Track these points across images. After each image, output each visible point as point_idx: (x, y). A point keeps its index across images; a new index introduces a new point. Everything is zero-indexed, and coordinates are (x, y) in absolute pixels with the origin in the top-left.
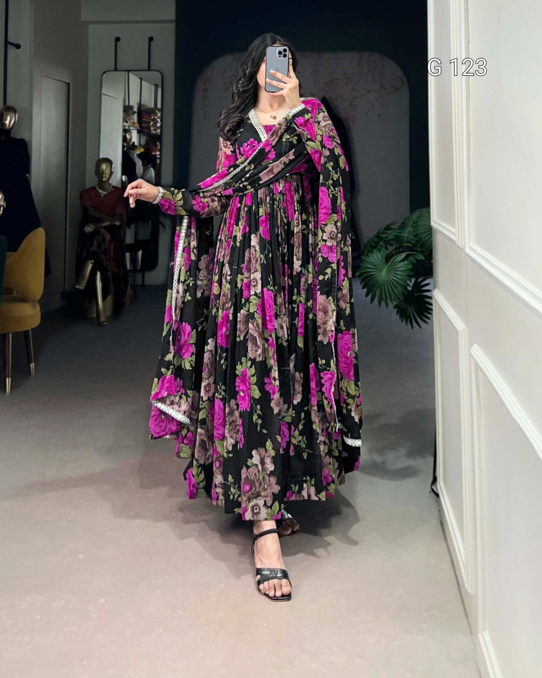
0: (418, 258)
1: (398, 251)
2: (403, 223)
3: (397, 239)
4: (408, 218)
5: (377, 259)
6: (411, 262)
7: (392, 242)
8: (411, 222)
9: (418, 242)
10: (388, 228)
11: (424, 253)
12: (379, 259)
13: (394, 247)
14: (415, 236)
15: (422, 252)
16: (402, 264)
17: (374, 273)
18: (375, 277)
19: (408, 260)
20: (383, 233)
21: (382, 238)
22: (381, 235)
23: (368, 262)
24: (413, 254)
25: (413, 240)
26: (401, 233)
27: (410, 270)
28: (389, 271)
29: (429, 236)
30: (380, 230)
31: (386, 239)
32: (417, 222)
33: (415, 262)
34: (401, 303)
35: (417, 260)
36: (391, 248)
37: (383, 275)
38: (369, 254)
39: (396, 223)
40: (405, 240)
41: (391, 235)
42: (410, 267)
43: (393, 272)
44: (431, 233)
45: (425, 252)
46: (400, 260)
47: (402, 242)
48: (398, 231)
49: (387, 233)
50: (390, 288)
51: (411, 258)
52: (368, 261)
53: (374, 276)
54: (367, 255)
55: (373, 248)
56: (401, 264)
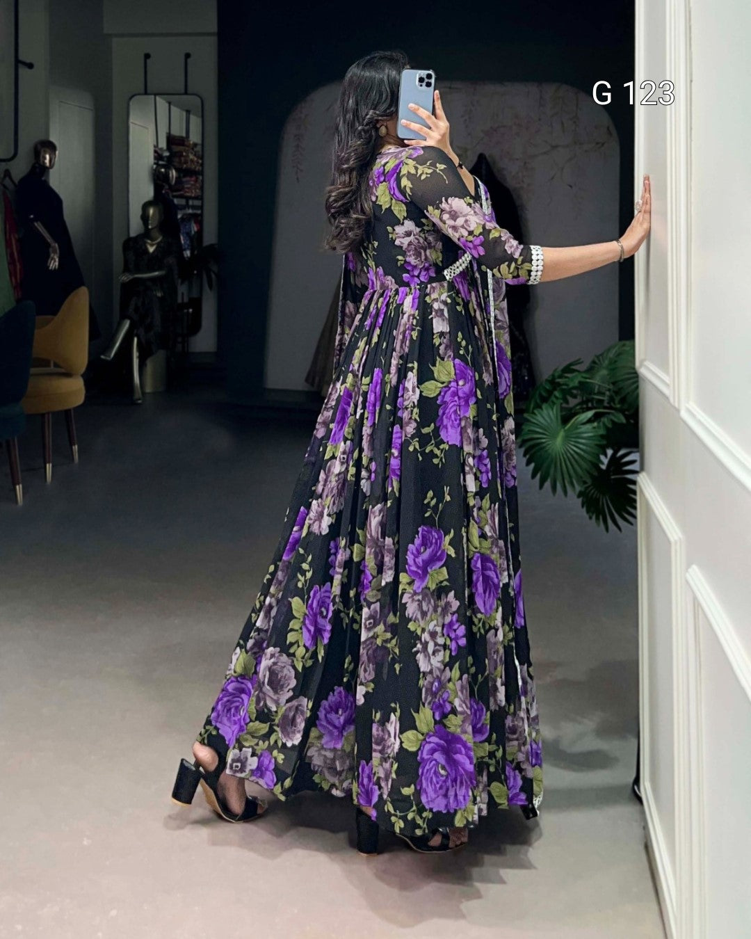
0: (616, 420)
1: (585, 406)
2: (594, 362)
3: (583, 386)
4: (602, 355)
5: (549, 421)
6: (604, 424)
7: (575, 392)
8: (607, 362)
9: (617, 393)
10: (568, 369)
11: (627, 413)
12: (551, 419)
13: (578, 400)
14: (614, 384)
15: (622, 411)
16: (589, 426)
17: (543, 441)
18: (544, 447)
19: (599, 423)
20: (560, 377)
21: (559, 384)
22: (558, 380)
23: (534, 423)
24: (609, 413)
25: (609, 390)
26: (589, 378)
27: (602, 436)
28: (567, 438)
29: (635, 385)
30: (555, 370)
31: (564, 387)
32: (616, 362)
33: (610, 426)
34: (587, 491)
35: (613, 422)
36: (573, 402)
37: (557, 444)
38: (536, 411)
39: (582, 362)
40: (596, 391)
41: (574, 380)
42: (602, 432)
43: (573, 439)
44: (637, 381)
45: (628, 410)
46: (585, 420)
47: (591, 393)
48: (584, 375)
49: (566, 377)
50: (569, 464)
51: (605, 420)
52: (534, 421)
53: (544, 445)
54: (533, 413)
55: (545, 400)
56: (586, 428)
